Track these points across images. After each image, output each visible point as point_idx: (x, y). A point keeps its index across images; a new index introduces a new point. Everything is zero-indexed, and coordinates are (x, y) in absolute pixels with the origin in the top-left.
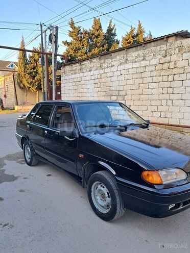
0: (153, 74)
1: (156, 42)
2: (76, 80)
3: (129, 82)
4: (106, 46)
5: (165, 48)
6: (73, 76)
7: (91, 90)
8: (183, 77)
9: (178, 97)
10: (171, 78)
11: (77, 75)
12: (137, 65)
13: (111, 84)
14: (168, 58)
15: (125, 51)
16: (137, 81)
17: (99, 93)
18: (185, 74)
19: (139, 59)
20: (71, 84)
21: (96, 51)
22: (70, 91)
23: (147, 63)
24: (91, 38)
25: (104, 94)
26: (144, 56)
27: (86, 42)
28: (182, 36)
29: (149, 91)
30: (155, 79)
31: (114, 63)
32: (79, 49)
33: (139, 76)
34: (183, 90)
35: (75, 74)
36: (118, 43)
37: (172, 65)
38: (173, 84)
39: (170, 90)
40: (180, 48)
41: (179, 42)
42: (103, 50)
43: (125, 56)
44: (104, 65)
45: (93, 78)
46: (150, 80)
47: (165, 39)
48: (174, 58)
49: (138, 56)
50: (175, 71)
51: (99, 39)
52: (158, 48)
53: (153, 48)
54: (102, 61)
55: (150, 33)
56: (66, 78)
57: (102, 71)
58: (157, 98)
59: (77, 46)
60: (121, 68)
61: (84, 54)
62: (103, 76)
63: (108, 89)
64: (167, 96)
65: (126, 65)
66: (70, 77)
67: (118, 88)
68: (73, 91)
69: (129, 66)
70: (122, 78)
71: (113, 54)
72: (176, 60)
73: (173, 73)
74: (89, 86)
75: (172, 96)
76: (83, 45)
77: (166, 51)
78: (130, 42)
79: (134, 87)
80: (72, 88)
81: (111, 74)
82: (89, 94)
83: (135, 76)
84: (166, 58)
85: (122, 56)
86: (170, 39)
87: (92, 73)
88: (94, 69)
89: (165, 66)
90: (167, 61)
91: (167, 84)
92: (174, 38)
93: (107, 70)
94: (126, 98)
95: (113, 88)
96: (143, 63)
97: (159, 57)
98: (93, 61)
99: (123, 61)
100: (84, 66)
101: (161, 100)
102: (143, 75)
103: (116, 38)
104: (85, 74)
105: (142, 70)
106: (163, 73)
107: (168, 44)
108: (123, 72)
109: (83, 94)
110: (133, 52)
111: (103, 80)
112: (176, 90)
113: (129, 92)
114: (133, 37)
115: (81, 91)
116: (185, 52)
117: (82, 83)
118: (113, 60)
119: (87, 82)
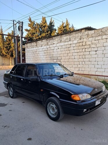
0: (75, 48)
1: (76, 32)
2: (34, 51)
3: (62, 52)
4: (49, 32)
5: (80, 35)
6: (32, 49)
7: (42, 57)
8: (90, 50)
9: (88, 60)
10: (84, 50)
11: (35, 49)
12: (66, 43)
13: (53, 53)
14: (82, 40)
15: (60, 36)
16: (67, 52)
17: (47, 59)
18: (90, 48)
19: (67, 40)
20: (31, 53)
21: (44, 35)
22: (31, 57)
23: (71, 42)
24: (41, 28)
25: (50, 58)
26: (70, 39)
27: (38, 30)
28: (88, 29)
29: (73, 57)
30: (76, 51)
31: (55, 43)
32: (34, 34)
33: (67, 49)
34: (90, 56)
35: (33, 48)
36: (56, 30)
37: (84, 44)
38: (85, 53)
39: (84, 57)
40: (88, 35)
41: (87, 32)
42: (48, 34)
43: (60, 39)
44: (49, 43)
45: (43, 50)
46: (73, 51)
47: (80, 31)
48: (85, 40)
49: (67, 39)
50: (86, 47)
51: (46, 28)
52: (77, 35)
53: (74, 35)
54: (48, 41)
55: (73, 25)
56: (28, 50)
57: (48, 47)
58: (77, 61)
59: (33, 32)
60: (58, 45)
61: (37, 36)
62: (49, 49)
63: (52, 56)
64: (82, 60)
65: (61, 43)
66: (30, 50)
67: (57, 55)
68: (32, 57)
69: (62, 44)
70: (59, 50)
71: (53, 38)
72: (86, 41)
73: (85, 48)
74: (41, 54)
75: (85, 59)
76: (36, 31)
77: (81, 36)
78: (62, 30)
79: (65, 55)
80: (31, 55)
81: (53, 48)
82: (42, 59)
83: (65, 49)
84: (81, 40)
85: (58, 38)
86: (83, 31)
87: (43, 47)
88: (44, 45)
89: (81, 44)
90: (81, 42)
91: (82, 54)
92: (84, 30)
93: (51, 46)
94: (61, 61)
95: (54, 56)
96: (70, 43)
97: (77, 39)
98: (43, 41)
99: (59, 41)
100: (38, 44)
101: (79, 62)
102: (70, 49)
103: (54, 27)
104: (39, 48)
105: (69, 46)
106: (80, 48)
107: (82, 33)
108: (59, 47)
109: (38, 59)
110: (64, 37)
111: (49, 51)
112: (86, 56)
113: (63, 58)
114: (64, 27)
115: (37, 57)
116: (90, 37)
117: (37, 53)
118: (54, 41)
119: (40, 52)
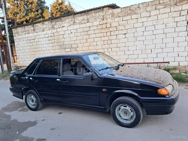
0: (96, 32)
1: (95, 10)
2: (30, 39)
3: (78, 38)
5: (102, 14)
6: (27, 35)
7: (45, 46)
8: (117, 33)
9: (115, 45)
10: (109, 34)
11: (31, 35)
12: (83, 25)
13: (64, 40)
14: (105, 21)
15: (72, 16)
16: (85, 37)
17: (54, 48)
18: (118, 31)
19: (84, 21)
20: (25, 42)
21: (32, 15)
22: (25, 48)
23: (90, 24)
24: (26, 5)
25: (59, 47)
26: (88, 20)
27: (22, 7)
29: (95, 44)
30: (98, 35)
31: (65, 25)
33: (85, 33)
34: (117, 41)
35: (29, 33)
37: (108, 26)
38: (110, 38)
39: (109, 42)
40: (113, 15)
41: (111, 11)
42: (38, 14)
43: (73, 19)
44: (55, 26)
45: (46, 36)
46: (94, 36)
47: (102, 9)
48: (109, 21)
49: (84, 20)
50: (111, 29)
51: (34, 5)
52: (97, 14)
53: (94, 14)
54: (54, 23)
56: (20, 37)
57: (54, 31)
58: (101, 48)
59: (15, 10)
60: (69, 28)
61: (23, 17)
62: (55, 34)
63: (61, 44)
64: (107, 46)
65: (74, 26)
66: (23, 37)
67: (70, 43)
68: (28, 47)
70: (73, 35)
71: (62, 18)
72: (111, 22)
73: (110, 31)
74: (43, 43)
75: (111, 46)
76: (20, 10)
77: (103, 16)
79: (83, 41)
80: (26, 45)
81: (63, 33)
82: (45, 49)
83: (82, 34)
85: (70, 19)
86: (105, 9)
87: (45, 32)
88: (47, 29)
89: (104, 26)
90: (105, 23)
91: (106, 38)
92: (107, 8)
93: (58, 30)
94: (78, 49)
95: (65, 43)
96: (88, 25)
97: (99, 20)
98: (45, 23)
99: (72, 23)
100: (36, 28)
101: (104, 49)
102: (89, 33)
104: (39, 34)
105: (88, 29)
106: (103, 31)
107: (104, 12)
108: (73, 31)
109: (38, 49)
110: (79, 16)
111: (56, 37)
112: (113, 42)
113: (79, 45)
115: (36, 47)
116: (116, 17)
117: (36, 40)
118: (63, 22)
119: (42, 40)
